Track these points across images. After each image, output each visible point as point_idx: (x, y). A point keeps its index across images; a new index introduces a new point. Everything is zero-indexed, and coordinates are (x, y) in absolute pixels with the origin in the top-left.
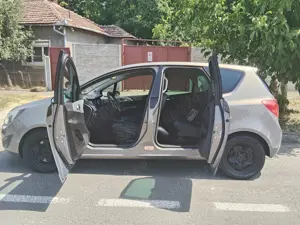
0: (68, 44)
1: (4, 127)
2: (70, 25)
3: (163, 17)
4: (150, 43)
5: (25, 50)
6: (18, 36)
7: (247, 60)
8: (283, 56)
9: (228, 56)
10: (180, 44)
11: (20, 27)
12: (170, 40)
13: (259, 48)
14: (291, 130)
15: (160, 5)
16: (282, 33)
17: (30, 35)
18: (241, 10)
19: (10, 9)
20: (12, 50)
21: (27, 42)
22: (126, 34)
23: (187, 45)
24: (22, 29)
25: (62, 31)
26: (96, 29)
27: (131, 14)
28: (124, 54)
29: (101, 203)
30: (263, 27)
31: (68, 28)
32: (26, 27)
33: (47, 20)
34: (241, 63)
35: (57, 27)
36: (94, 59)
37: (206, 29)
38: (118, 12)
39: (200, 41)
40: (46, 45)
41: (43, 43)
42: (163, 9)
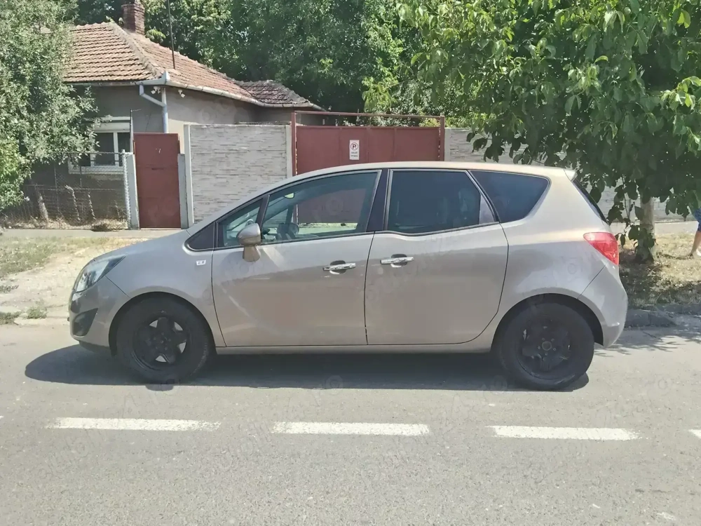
0: (172, 126)
1: (76, 297)
2: (177, 83)
3: (379, 60)
4: (352, 119)
5: (78, 141)
6: (63, 109)
7: (562, 155)
8: (635, 145)
9: (523, 147)
10: (419, 120)
11: (65, 89)
12: (397, 112)
13: (586, 130)
14: (660, 301)
15: (372, 34)
16: (632, 99)
17: (88, 106)
18: (547, 52)
19: (45, 52)
20: (52, 141)
21: (81, 123)
22: (299, 101)
23: (434, 122)
24: (71, 95)
25: (158, 97)
26: (232, 90)
27: (310, 56)
28: (296, 145)
29: (279, 428)
30: (592, 88)
31: (171, 90)
32: (79, 90)
33: (124, 73)
34: (550, 163)
35: (148, 88)
36: (232, 157)
37: (475, 91)
38: (279, 51)
39: (464, 114)
40: (124, 127)
41: (117, 124)
42: (380, 43)
